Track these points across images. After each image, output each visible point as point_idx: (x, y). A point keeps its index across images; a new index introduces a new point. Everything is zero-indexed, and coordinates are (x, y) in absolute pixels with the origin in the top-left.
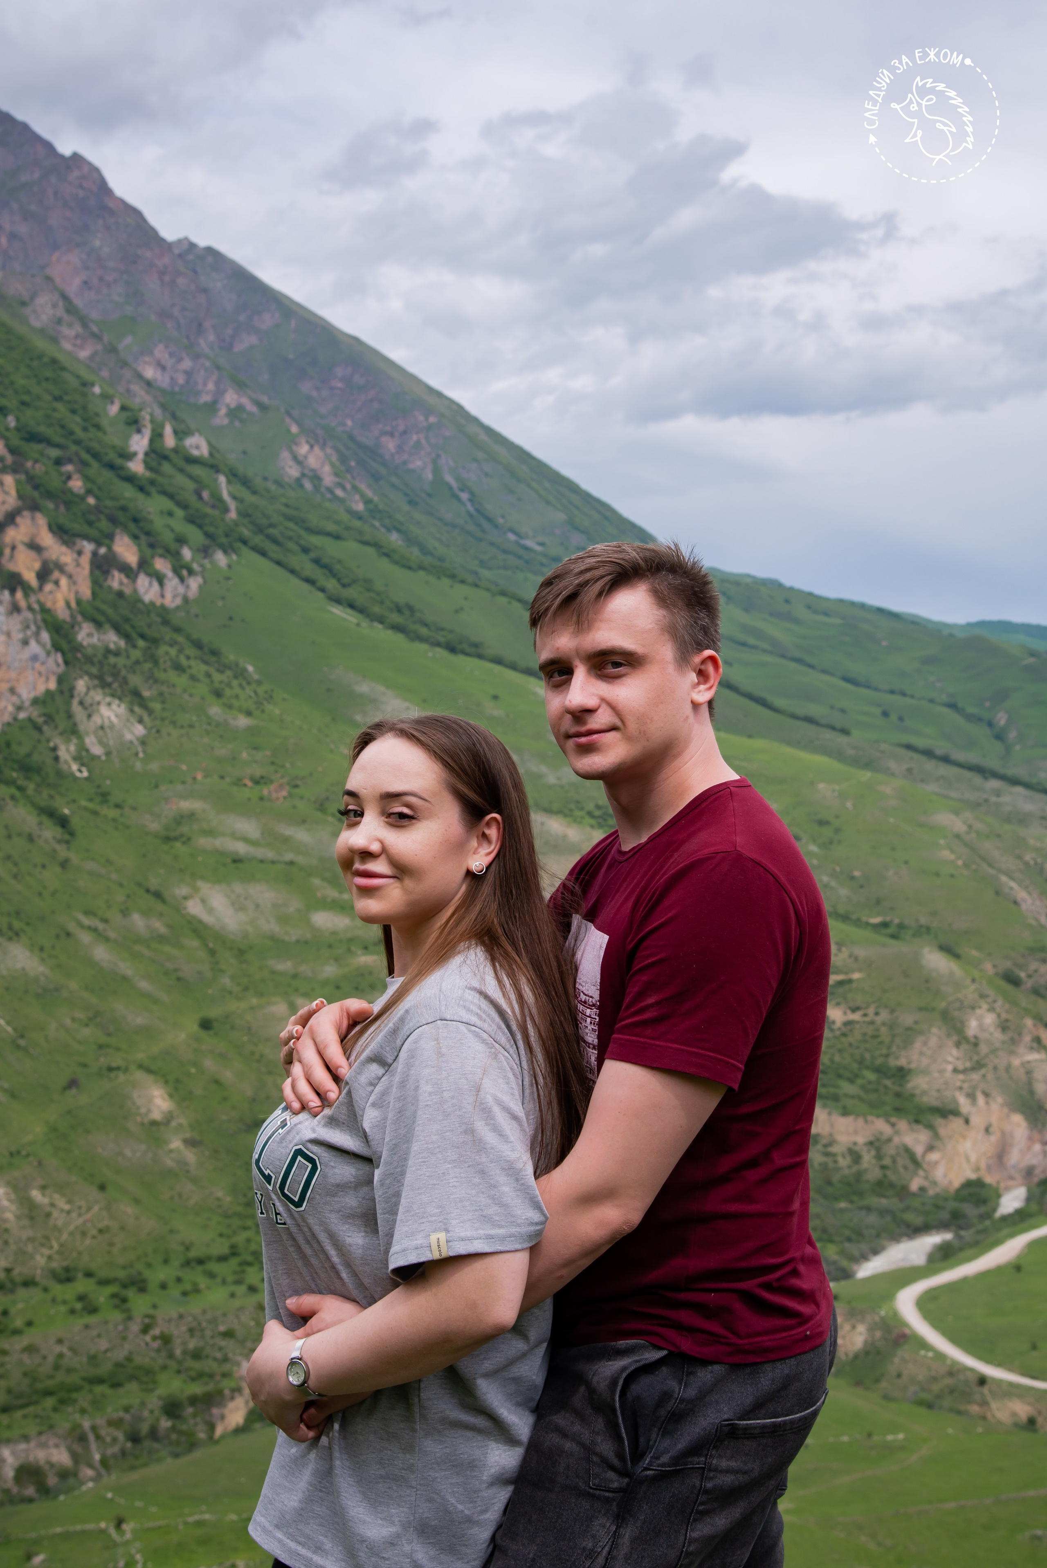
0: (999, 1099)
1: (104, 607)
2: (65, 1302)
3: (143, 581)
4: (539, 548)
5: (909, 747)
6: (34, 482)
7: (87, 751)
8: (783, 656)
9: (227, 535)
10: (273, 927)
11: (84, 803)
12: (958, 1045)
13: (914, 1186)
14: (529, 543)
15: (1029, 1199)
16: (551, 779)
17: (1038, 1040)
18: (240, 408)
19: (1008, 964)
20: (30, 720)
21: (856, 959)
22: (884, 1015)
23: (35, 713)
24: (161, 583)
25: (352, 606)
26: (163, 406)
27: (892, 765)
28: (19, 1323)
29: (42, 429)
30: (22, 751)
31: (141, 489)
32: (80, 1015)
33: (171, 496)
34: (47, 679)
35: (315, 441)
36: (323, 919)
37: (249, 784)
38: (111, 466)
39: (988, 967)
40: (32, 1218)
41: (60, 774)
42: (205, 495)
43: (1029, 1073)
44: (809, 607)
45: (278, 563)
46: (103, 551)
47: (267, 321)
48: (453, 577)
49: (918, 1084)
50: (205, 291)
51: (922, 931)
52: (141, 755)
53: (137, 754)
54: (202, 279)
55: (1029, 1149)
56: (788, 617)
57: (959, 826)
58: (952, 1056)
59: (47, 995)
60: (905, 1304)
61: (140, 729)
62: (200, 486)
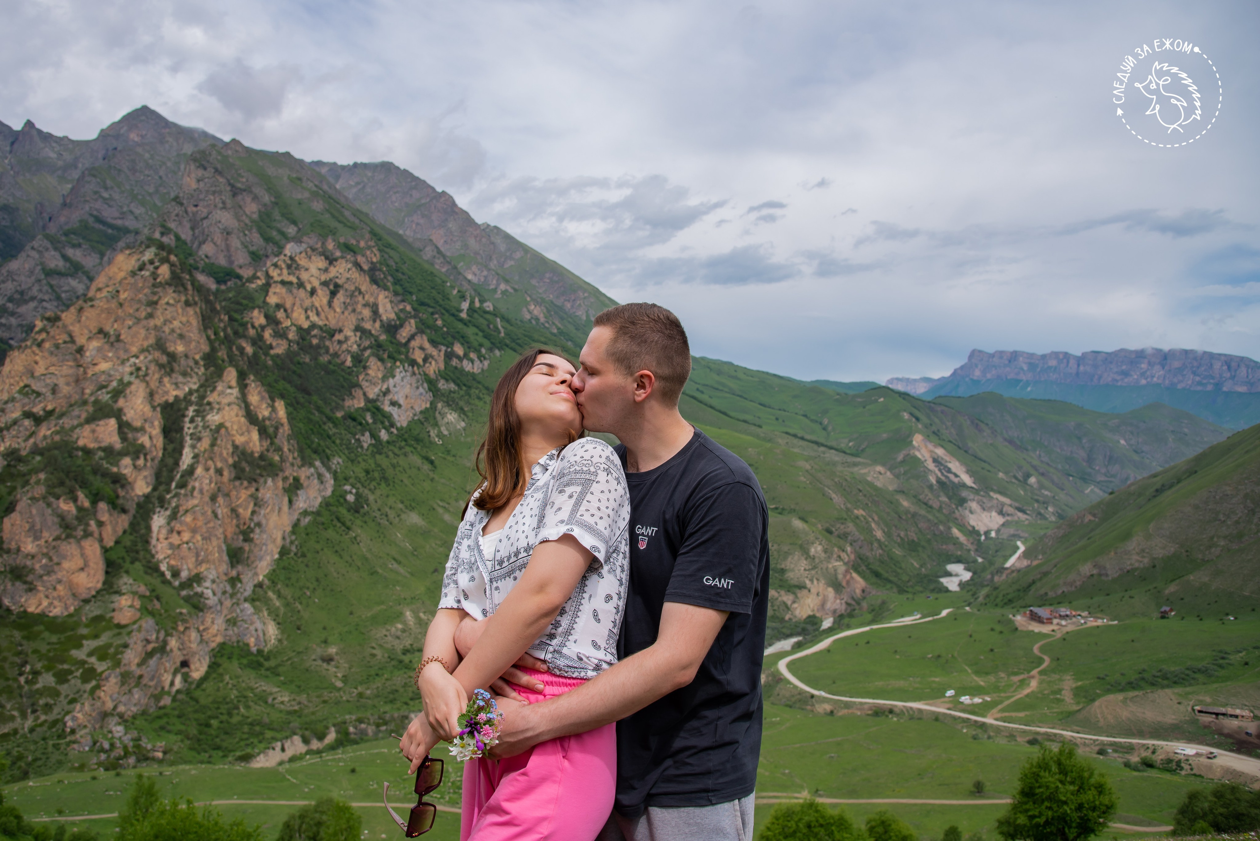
0: (822, 582)
1: (449, 373)
3: (465, 362)
5: (787, 433)
6: (422, 322)
7: (442, 433)
8: (733, 394)
9: (500, 343)
11: (440, 455)
12: (806, 559)
13: (787, 618)
15: (834, 623)
17: (839, 557)
18: (506, 291)
19: (828, 525)
20: (419, 420)
23: (421, 417)
24: (473, 363)
26: (475, 290)
27: (780, 441)
29: (426, 300)
30: (416, 433)
31: (465, 324)
32: (438, 542)
33: (477, 327)
34: (426, 404)
35: (537, 303)
38: (453, 315)
39: (819, 526)
40: (420, 625)
41: (431, 442)
42: (491, 326)
43: (835, 570)
44: (744, 374)
46: (449, 350)
47: (518, 255)
49: (790, 575)
50: (493, 243)
51: (792, 511)
53: (462, 434)
54: (492, 239)
55: (834, 602)
56: (736, 378)
57: (808, 467)
58: (804, 564)
59: (425, 534)
60: (782, 666)
61: (463, 424)
62: (489, 323)
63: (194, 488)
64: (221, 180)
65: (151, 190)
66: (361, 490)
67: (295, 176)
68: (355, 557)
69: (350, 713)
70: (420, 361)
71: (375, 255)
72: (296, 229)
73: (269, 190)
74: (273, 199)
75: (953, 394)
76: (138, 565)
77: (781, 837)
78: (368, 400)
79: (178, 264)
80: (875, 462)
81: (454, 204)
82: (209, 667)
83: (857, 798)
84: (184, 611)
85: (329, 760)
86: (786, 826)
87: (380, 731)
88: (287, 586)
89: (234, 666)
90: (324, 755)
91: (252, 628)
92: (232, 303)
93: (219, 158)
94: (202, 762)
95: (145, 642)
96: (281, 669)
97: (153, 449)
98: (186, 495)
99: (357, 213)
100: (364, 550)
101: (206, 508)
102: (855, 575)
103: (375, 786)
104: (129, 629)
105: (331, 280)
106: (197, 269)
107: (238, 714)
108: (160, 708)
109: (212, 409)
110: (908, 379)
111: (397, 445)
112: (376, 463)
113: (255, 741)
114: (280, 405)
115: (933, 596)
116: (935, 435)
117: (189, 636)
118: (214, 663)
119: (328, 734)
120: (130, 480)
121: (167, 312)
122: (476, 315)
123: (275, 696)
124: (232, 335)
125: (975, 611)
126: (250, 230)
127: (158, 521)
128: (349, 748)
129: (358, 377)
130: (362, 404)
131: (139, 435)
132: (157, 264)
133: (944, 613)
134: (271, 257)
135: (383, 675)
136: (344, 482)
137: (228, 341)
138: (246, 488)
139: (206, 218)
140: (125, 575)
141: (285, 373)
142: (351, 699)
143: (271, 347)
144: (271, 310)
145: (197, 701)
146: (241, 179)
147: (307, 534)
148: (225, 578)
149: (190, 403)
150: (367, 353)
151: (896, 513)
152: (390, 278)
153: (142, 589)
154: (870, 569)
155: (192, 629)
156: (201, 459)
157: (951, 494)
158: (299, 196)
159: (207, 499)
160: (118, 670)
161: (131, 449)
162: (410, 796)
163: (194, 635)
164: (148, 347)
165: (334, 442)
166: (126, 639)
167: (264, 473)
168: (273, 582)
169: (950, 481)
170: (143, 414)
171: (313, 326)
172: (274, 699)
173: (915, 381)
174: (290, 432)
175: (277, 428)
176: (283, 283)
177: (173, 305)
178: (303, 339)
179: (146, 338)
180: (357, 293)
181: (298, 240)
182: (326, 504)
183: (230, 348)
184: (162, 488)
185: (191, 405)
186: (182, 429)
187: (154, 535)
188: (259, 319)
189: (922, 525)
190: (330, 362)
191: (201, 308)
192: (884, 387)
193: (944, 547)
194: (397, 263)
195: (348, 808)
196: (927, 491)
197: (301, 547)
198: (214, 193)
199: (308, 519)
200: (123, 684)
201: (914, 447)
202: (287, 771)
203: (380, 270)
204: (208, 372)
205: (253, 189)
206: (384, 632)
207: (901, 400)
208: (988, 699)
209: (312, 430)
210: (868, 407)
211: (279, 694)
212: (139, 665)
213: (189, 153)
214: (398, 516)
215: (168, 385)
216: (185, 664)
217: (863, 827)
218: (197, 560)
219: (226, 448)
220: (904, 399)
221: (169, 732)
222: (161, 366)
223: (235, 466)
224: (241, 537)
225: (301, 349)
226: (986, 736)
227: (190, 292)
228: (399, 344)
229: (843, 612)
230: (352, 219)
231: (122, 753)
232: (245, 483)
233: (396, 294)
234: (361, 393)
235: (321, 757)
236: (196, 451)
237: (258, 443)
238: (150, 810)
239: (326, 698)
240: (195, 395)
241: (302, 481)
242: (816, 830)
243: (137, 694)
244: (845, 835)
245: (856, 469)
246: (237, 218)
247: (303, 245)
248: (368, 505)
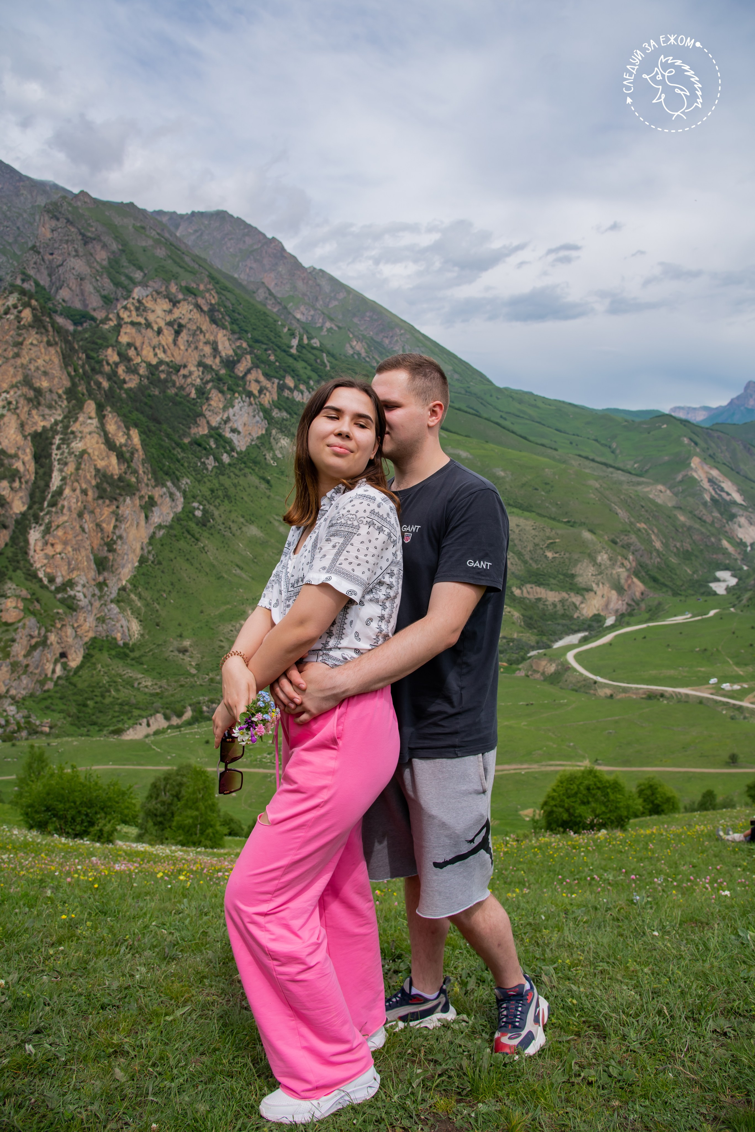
0: (607, 585)
1: (282, 403)
3: (296, 393)
5: (580, 456)
6: (257, 358)
7: (276, 456)
8: (533, 421)
9: (326, 376)
11: (275, 475)
12: (593, 566)
13: (575, 616)
15: (616, 621)
17: (622, 564)
18: (331, 328)
19: (613, 536)
20: (256, 445)
21: (557, 534)
22: (567, 555)
23: (258, 442)
24: (302, 394)
26: (303, 328)
27: (573, 462)
29: (260, 338)
30: (254, 456)
31: (295, 359)
32: (275, 551)
33: (306, 362)
34: (262, 430)
35: (359, 339)
38: (284, 351)
39: (606, 537)
41: (267, 464)
42: (318, 361)
43: (619, 576)
44: (544, 403)
46: (281, 382)
47: (342, 295)
49: (579, 579)
50: (319, 285)
51: (582, 524)
54: (318, 281)
55: (617, 603)
56: (535, 406)
57: (597, 485)
58: (591, 570)
59: (264, 544)
60: (570, 657)
62: (316, 357)
63: (63, 507)
64: (73, 230)
65: (10, 241)
66: (207, 507)
67: (139, 225)
68: (203, 564)
69: (203, 695)
70: (256, 392)
71: (214, 297)
72: (142, 274)
73: (116, 238)
74: (120, 247)
75: (729, 421)
76: (19, 572)
77: (565, 798)
78: (211, 428)
79: (38, 308)
80: (657, 481)
81: (283, 249)
82: (84, 657)
83: (631, 766)
84: (61, 611)
85: (187, 734)
86: (569, 788)
88: (147, 589)
89: (105, 657)
90: (182, 729)
91: (118, 625)
92: (89, 342)
93: (70, 209)
94: (82, 735)
95: (29, 638)
96: (144, 659)
97: (27, 473)
98: (57, 513)
99: (196, 259)
100: (212, 558)
101: (75, 524)
102: (635, 580)
104: (15, 627)
105: (175, 320)
106: (56, 312)
107: (110, 696)
108: (45, 691)
109: (75, 437)
110: (689, 408)
111: (238, 467)
112: (219, 483)
113: (125, 718)
114: (135, 434)
115: (702, 599)
116: (711, 458)
117: (66, 632)
118: (88, 654)
119: (185, 712)
120: (8, 500)
121: (32, 352)
123: (140, 681)
124: (89, 371)
125: (739, 611)
126: (101, 276)
127: (34, 535)
128: (203, 724)
129: (201, 407)
130: (206, 432)
131: (14, 461)
132: (20, 308)
133: (712, 613)
134: (121, 301)
136: (192, 499)
137: (86, 377)
138: (108, 506)
139: (62, 265)
140: (9, 581)
141: (138, 404)
143: (124, 382)
144: (123, 348)
145: (75, 686)
146: (90, 229)
147: (162, 545)
148: (93, 583)
149: (56, 432)
150: (209, 386)
151: (674, 526)
152: (227, 318)
153: (24, 593)
154: (649, 575)
155: (68, 626)
156: (68, 481)
157: (723, 510)
158: (144, 244)
159: (75, 516)
160: (8, 660)
161: (7, 473)
163: (70, 631)
164: (17, 383)
165: (182, 465)
166: (13, 635)
167: (123, 493)
168: (135, 586)
169: (723, 499)
170: (16, 443)
171: (161, 362)
172: (139, 684)
173: (695, 409)
174: (144, 457)
175: (132, 454)
176: (133, 324)
177: (36, 345)
178: (153, 374)
179: (15, 375)
180: (198, 332)
181: (144, 284)
182: (178, 519)
183: (89, 383)
184: (36, 507)
185: (57, 434)
186: (50, 455)
187: (32, 547)
188: (112, 356)
189: (696, 537)
190: (176, 394)
191: (61, 348)
192: (667, 415)
193: (714, 556)
194: (233, 305)
195: (204, 772)
196: (701, 507)
197: (157, 556)
198: (67, 242)
199: (162, 532)
200: (13, 672)
201: (692, 469)
202: (152, 742)
203: (218, 311)
204: (71, 405)
205: (102, 238)
206: (230, 628)
207: (682, 426)
208: (746, 686)
209: (163, 455)
210: (652, 433)
211: (143, 680)
212: (25, 656)
213: (43, 205)
214: (240, 529)
215: (36, 417)
216: (63, 655)
217: (634, 790)
218: (69, 568)
219: (89, 472)
220: (685, 425)
221: (53, 710)
222: (29, 400)
223: (98, 487)
224: (106, 548)
225: (151, 383)
226: (742, 717)
227: (51, 333)
228: (237, 378)
229: (624, 611)
230: (192, 264)
231: (16, 728)
232: (107, 502)
233: (233, 332)
234: (205, 421)
235: (180, 731)
236: (64, 474)
237: (116, 467)
238: (42, 773)
239: (183, 683)
240: (60, 425)
241: (156, 500)
242: (594, 792)
243: (25, 680)
244: (618, 796)
245: (639, 488)
246: (89, 264)
247: (149, 288)
248: (213, 520)
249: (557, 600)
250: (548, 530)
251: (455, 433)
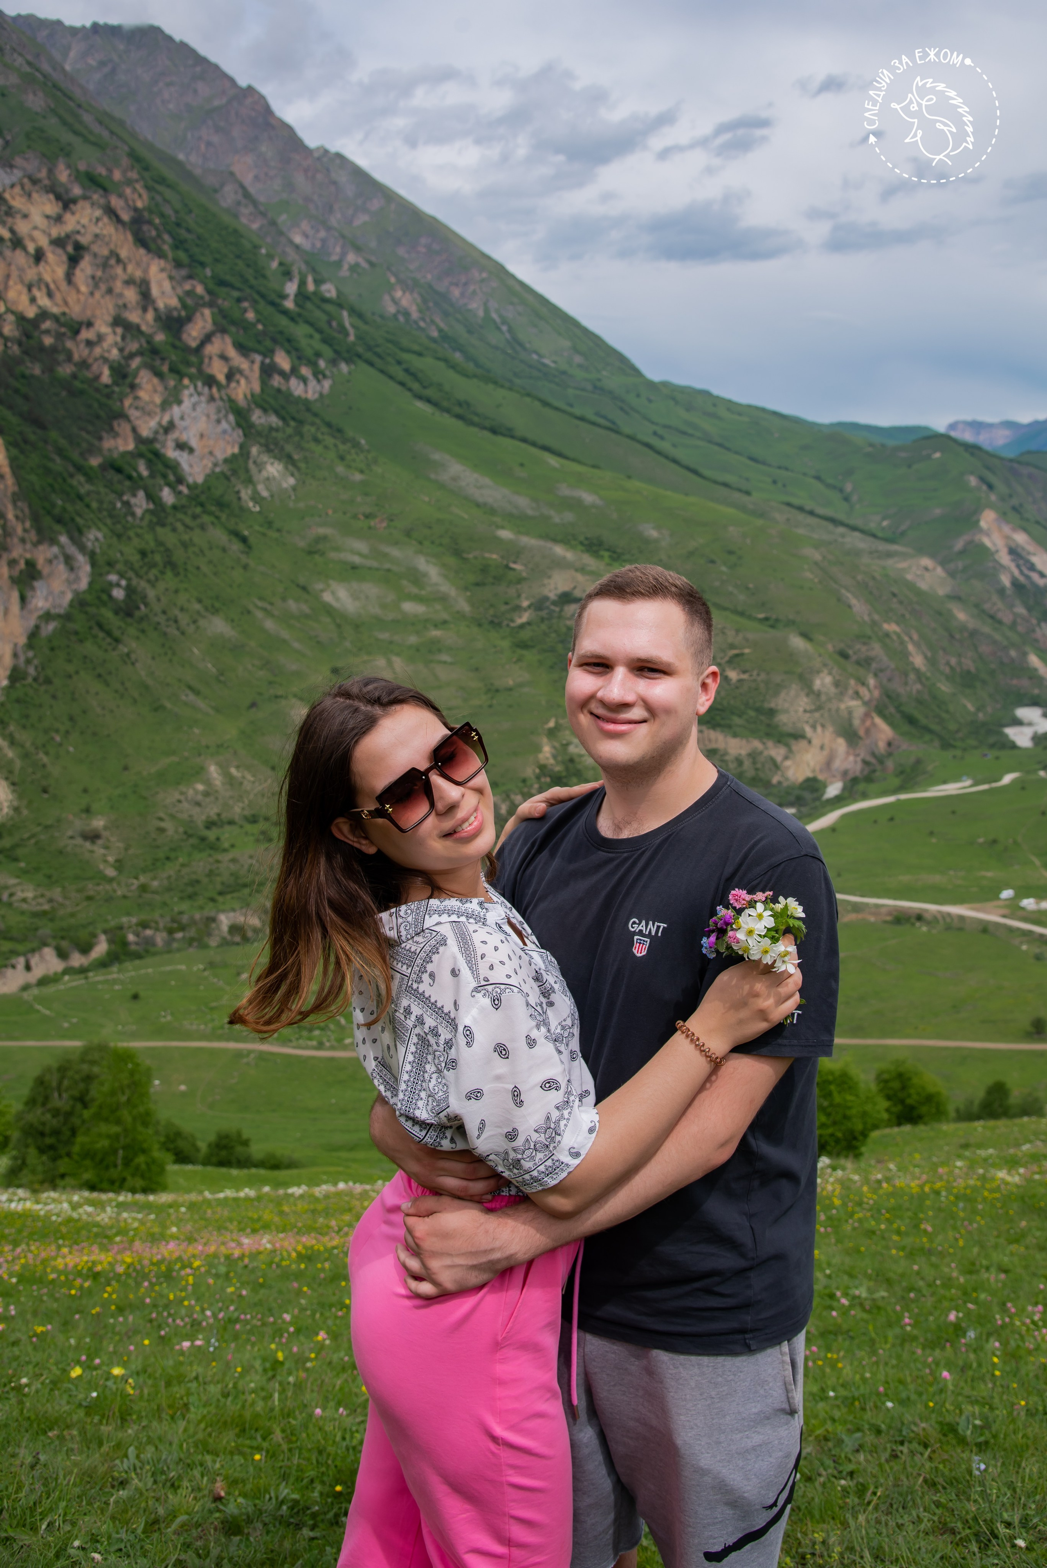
0: (830, 729)
1: (268, 399)
2: (253, 835)
3: (293, 382)
4: (552, 365)
5: (789, 504)
6: (223, 313)
7: (259, 494)
8: (710, 442)
9: (348, 351)
10: (376, 610)
11: (257, 528)
12: (807, 695)
13: (775, 780)
14: (546, 361)
15: (844, 789)
16: (557, 520)
17: (857, 693)
18: (357, 265)
19: (842, 645)
20: (222, 473)
21: (747, 640)
22: (763, 676)
23: (225, 468)
24: (306, 384)
25: (429, 401)
26: (307, 263)
27: (777, 516)
28: (226, 845)
29: (228, 278)
31: (292, 319)
32: (257, 663)
33: (311, 324)
34: (233, 447)
35: (407, 287)
36: (408, 607)
37: (362, 517)
38: (273, 304)
39: (830, 647)
40: (231, 785)
41: (243, 510)
42: (334, 324)
43: (850, 713)
44: (728, 409)
45: (382, 371)
46: (267, 361)
47: (376, 204)
48: (495, 383)
49: (782, 718)
50: (335, 183)
51: (791, 623)
52: (293, 497)
53: (290, 497)
54: (333, 175)
55: (846, 759)
56: (714, 416)
57: (818, 557)
58: (804, 702)
59: (237, 650)
61: (292, 481)
62: (331, 318)
66: (135, 582)
68: (128, 685)
69: (128, 914)
70: (221, 378)
71: (140, 196)
78: (140, 440)
80: (921, 551)
81: (267, 110)
83: (865, 1036)
85: (98, 982)
87: (174, 940)
88: (24, 727)
90: (91, 974)
99: (106, 118)
100: (143, 673)
102: (878, 720)
103: (169, 1018)
105: (68, 236)
110: (981, 424)
112: (156, 540)
115: (992, 754)
116: (1015, 512)
119: (96, 944)
122: (309, 305)
123: (13, 890)
128: (128, 965)
129: (121, 401)
130: (131, 446)
133: (1007, 779)
135: (177, 858)
136: (107, 568)
142: (129, 894)
147: (52, 649)
150: (136, 363)
151: (946, 629)
152: (166, 237)
154: (902, 712)
157: (1032, 602)
158: (2, 81)
162: (220, 1032)
165: (88, 506)
169: (1033, 583)
171: (44, 315)
172: (11, 894)
173: (991, 426)
174: (16, 489)
178: (28, 336)
180: (113, 262)
181: (6, 163)
182: (80, 603)
189: (985, 649)
190: (74, 376)
192: (942, 435)
193: (1015, 682)
194: (177, 212)
196: (995, 598)
197: (43, 669)
199: (51, 627)
201: (982, 530)
202: (35, 997)
203: (150, 222)
206: (177, 796)
207: (965, 455)
209: (51, 486)
210: (915, 466)
211: (19, 887)
214: (195, 622)
220: (972, 454)
228: (187, 349)
229: (858, 774)
230: (97, 129)
233: (178, 264)
234: (128, 427)
235: (86, 978)
239: (91, 893)
241: (39, 566)
245: (890, 562)
247: (15, 171)
248: (146, 605)
249: (744, 752)
250: (731, 633)
251: (573, 460)
